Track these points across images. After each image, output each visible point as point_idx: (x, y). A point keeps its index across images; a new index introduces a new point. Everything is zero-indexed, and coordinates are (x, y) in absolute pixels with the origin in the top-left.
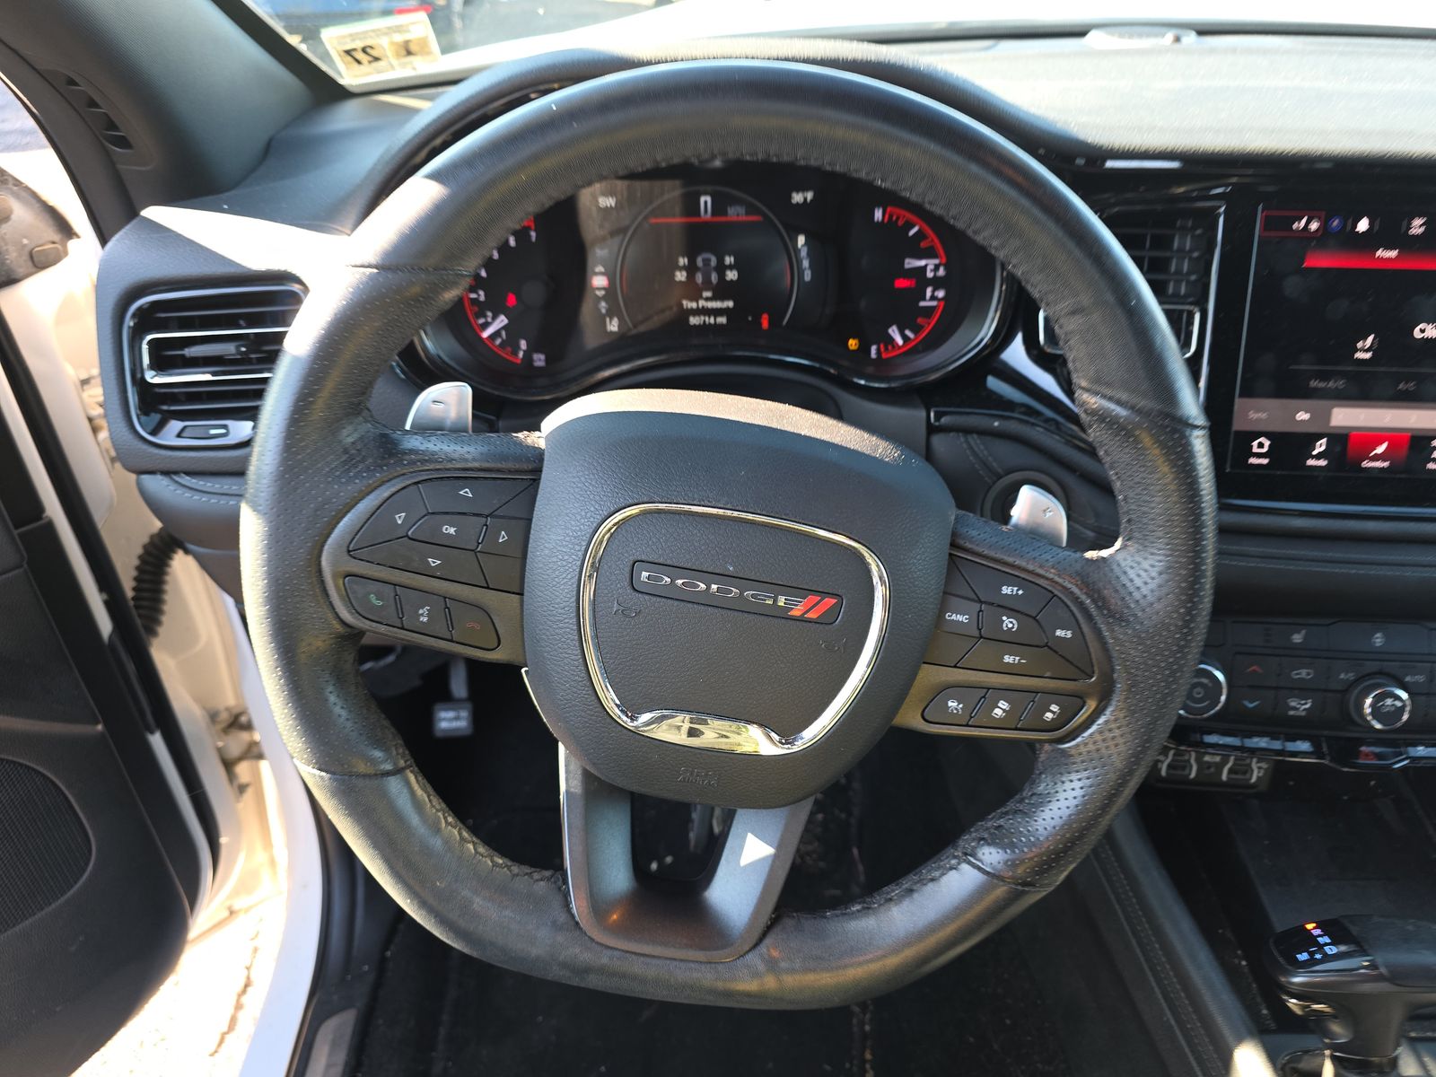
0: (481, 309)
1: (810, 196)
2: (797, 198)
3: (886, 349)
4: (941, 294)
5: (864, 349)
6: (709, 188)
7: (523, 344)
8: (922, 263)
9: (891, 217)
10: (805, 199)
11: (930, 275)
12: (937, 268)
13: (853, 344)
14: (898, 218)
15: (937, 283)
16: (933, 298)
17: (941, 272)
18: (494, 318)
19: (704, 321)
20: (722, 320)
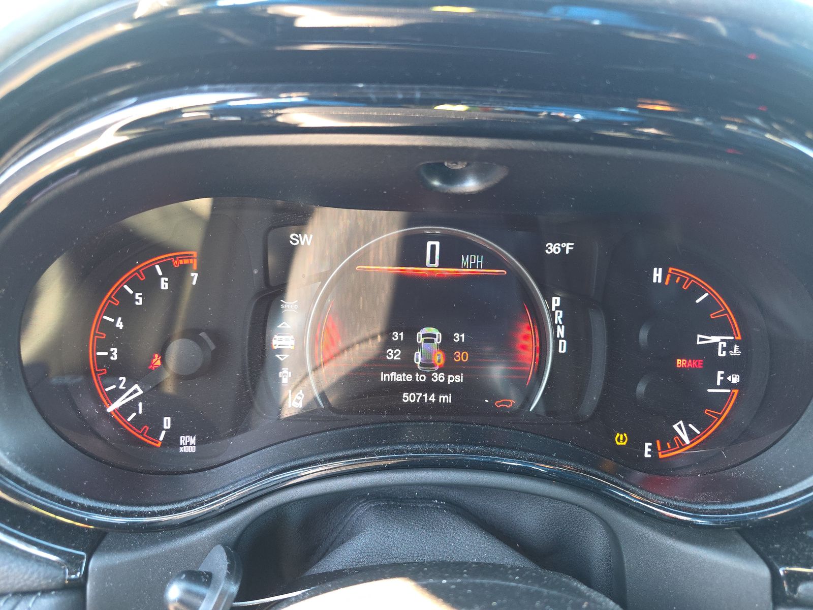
0: (113, 370)
1: (568, 247)
2: (553, 248)
3: (664, 448)
4: (735, 379)
5: (636, 445)
6: (438, 230)
7: (167, 423)
8: (714, 339)
9: (674, 277)
10: (564, 249)
11: (721, 354)
12: (730, 346)
13: (621, 439)
14: (682, 280)
15: (730, 365)
16: (726, 384)
17: (736, 351)
18: (128, 386)
19: (423, 398)
20: (446, 398)
